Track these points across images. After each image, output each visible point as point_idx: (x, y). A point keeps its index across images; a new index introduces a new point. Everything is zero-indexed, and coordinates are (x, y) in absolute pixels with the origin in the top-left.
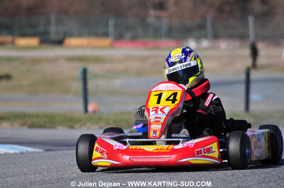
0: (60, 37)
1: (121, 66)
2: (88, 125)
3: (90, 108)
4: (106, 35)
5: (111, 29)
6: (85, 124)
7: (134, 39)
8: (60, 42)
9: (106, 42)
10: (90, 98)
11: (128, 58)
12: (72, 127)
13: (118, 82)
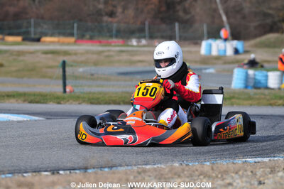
0: (37, 36)
1: (83, 58)
2: (71, 101)
3: (68, 90)
4: (72, 35)
5: (75, 31)
6: (68, 101)
7: (91, 38)
8: (38, 40)
9: (72, 40)
10: (67, 82)
11: (87, 52)
12: (59, 103)
13: (81, 70)
